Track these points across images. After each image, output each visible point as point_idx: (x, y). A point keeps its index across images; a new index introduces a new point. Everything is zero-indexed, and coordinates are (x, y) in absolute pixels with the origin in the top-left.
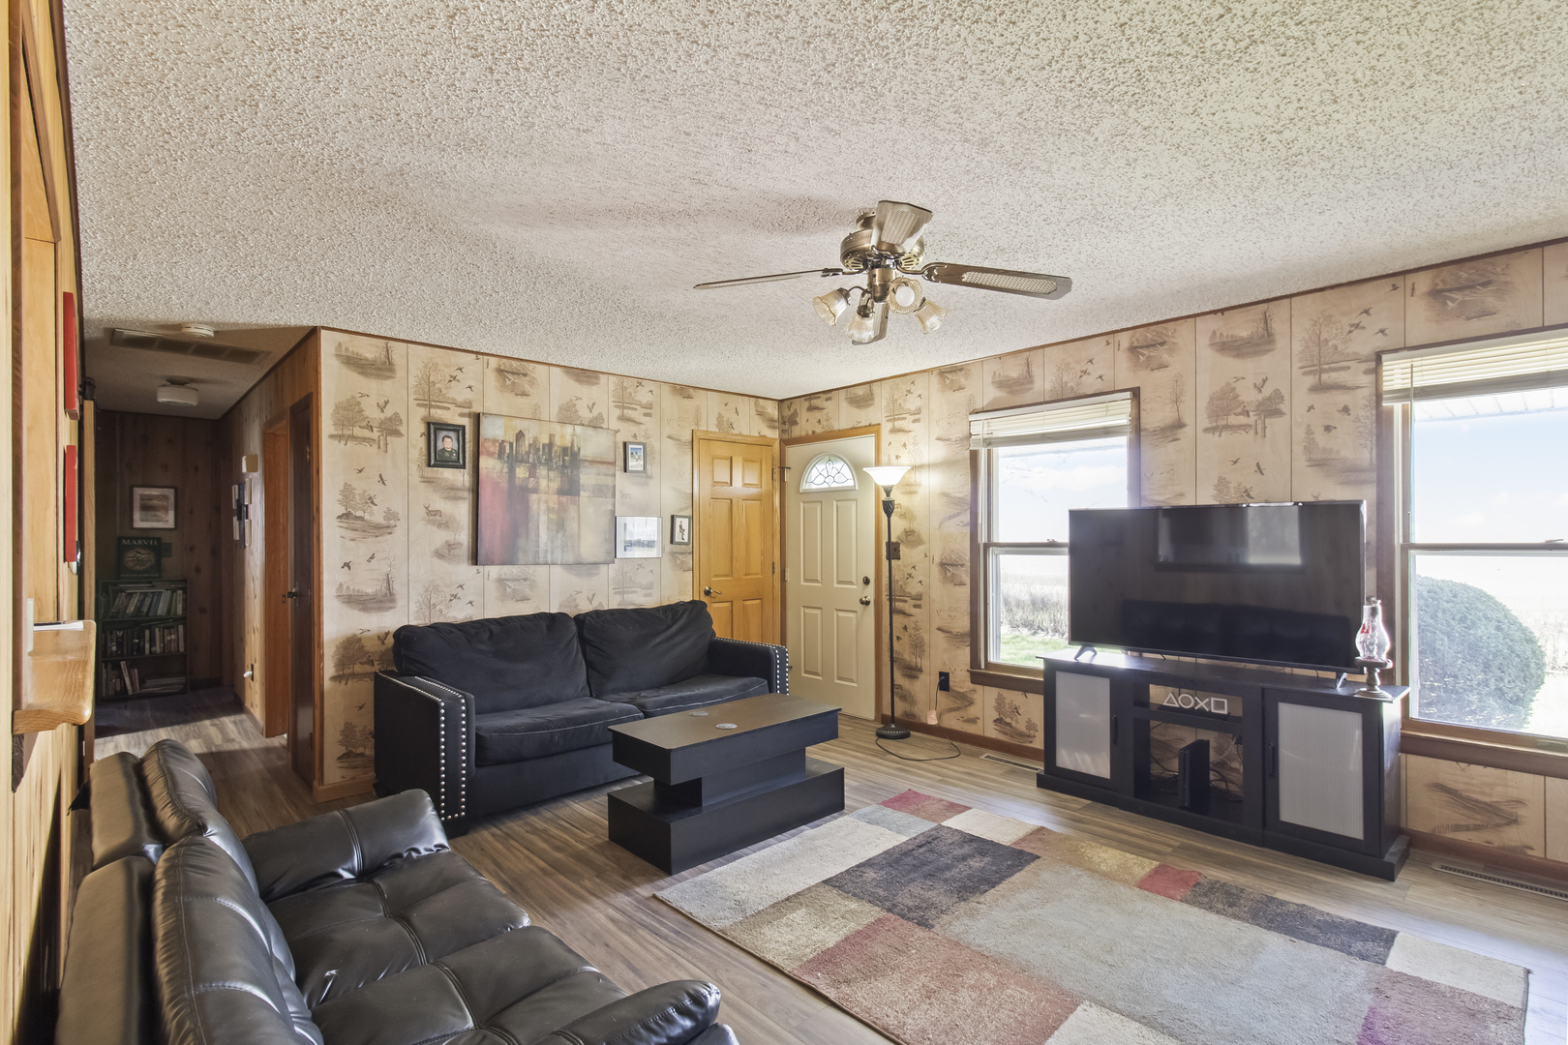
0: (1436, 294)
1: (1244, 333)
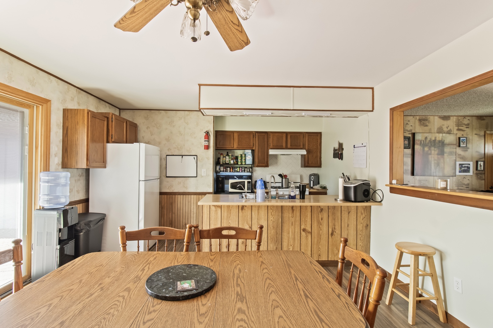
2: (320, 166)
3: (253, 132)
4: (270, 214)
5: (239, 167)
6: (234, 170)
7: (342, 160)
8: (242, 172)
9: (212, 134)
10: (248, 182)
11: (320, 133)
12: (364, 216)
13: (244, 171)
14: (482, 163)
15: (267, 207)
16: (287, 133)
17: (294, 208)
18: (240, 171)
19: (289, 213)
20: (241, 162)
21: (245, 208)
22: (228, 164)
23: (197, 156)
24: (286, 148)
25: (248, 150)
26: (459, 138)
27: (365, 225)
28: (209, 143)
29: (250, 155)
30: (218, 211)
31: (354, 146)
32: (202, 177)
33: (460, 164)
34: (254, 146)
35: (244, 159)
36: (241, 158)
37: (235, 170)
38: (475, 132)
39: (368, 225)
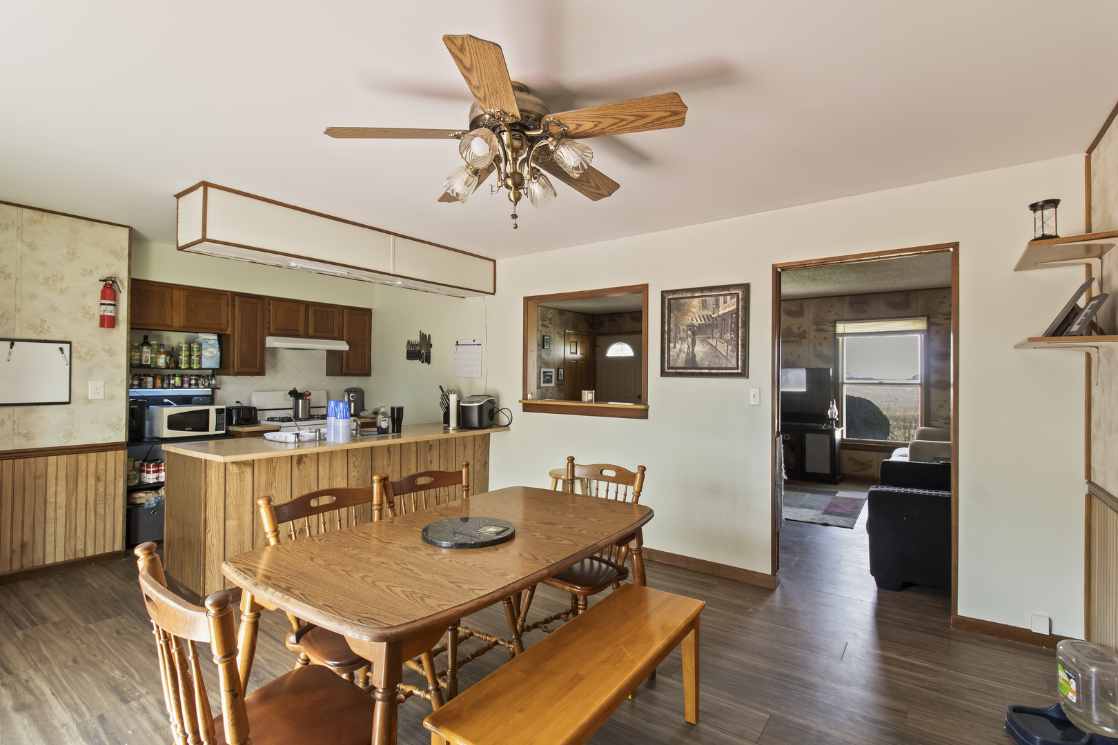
0: (852, 304)
1: (795, 309)
2: (367, 373)
3: (227, 293)
4: (351, 465)
5: (182, 376)
6: (166, 382)
7: (429, 363)
8: (190, 388)
9: (123, 286)
10: (217, 410)
11: (369, 311)
12: (482, 449)
13: (197, 384)
14: (562, 370)
15: (346, 452)
16: (308, 304)
17: (392, 449)
18: (186, 385)
19: (383, 460)
20: (190, 362)
21: (304, 459)
22: (148, 367)
23: (70, 343)
24: (307, 336)
25: (206, 334)
26: (544, 336)
27: (483, 463)
28: (116, 311)
29: (213, 346)
30: (245, 473)
31: (457, 342)
32: (89, 401)
33: (544, 372)
34: (230, 325)
35: (197, 356)
36: (188, 353)
37: (169, 384)
38: (557, 330)
39: (486, 463)
